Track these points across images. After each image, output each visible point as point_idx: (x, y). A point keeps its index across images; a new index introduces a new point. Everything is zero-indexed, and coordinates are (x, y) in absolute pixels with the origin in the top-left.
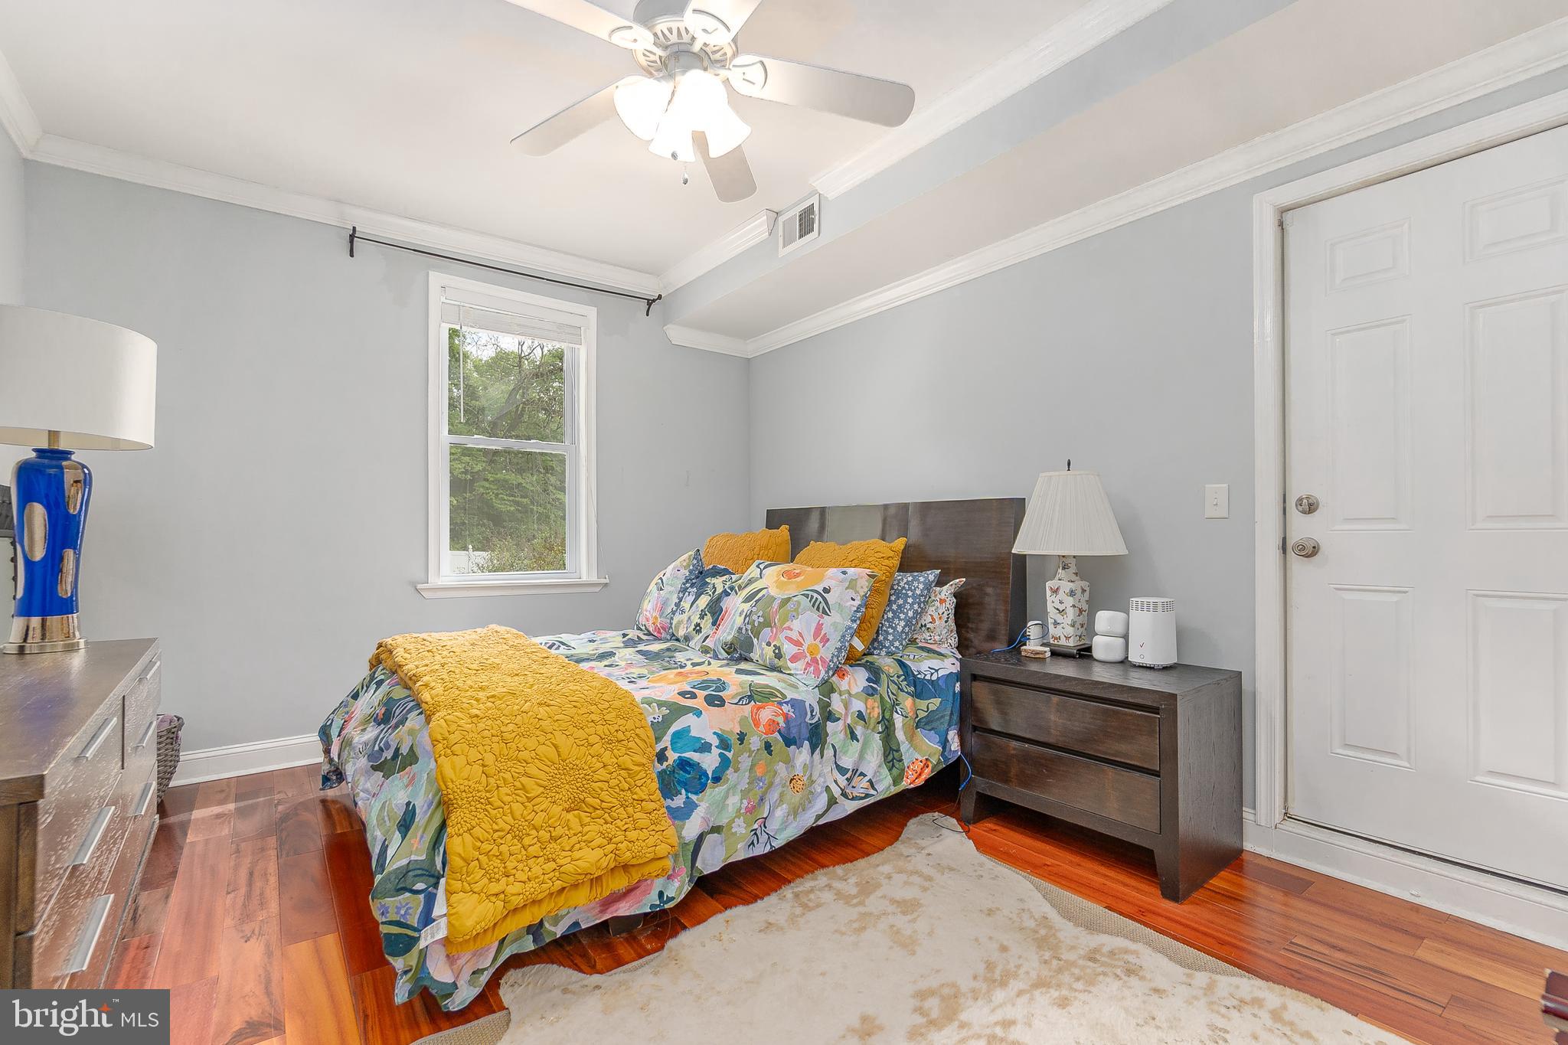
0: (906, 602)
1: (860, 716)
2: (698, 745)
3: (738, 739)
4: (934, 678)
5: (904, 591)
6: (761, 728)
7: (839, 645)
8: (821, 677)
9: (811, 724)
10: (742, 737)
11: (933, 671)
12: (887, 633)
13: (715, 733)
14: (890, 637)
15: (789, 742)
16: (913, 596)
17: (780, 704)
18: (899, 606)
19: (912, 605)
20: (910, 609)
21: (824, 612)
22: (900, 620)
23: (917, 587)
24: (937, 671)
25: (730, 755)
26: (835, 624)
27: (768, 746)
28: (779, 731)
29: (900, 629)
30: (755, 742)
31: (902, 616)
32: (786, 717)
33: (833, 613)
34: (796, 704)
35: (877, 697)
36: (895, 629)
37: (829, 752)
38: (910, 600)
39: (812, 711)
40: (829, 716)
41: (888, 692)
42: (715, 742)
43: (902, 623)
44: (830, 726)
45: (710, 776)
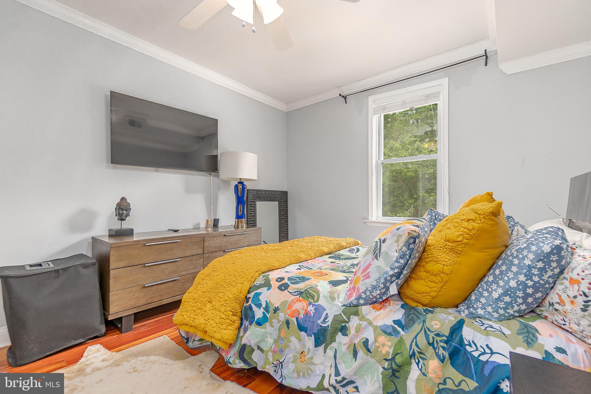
0: (509, 269)
1: (366, 343)
2: (258, 303)
3: (274, 310)
4: (483, 358)
5: (511, 258)
6: (289, 311)
7: (374, 283)
8: (350, 300)
9: (321, 326)
10: (276, 310)
11: (488, 351)
12: (481, 295)
13: (266, 301)
14: (483, 300)
15: (301, 328)
16: (519, 266)
17: (310, 304)
18: (501, 272)
19: (516, 274)
20: (513, 279)
21: (376, 257)
22: (498, 286)
23: (526, 256)
24: (492, 353)
25: (268, 316)
26: (378, 268)
27: (288, 323)
28: (297, 319)
29: (495, 295)
30: (282, 316)
31: (501, 283)
32: (307, 313)
33: (381, 259)
34: (319, 310)
35: (396, 340)
36: (490, 293)
37: (330, 353)
38: (514, 269)
39: (326, 318)
40: (344, 330)
41: (412, 341)
42: (264, 305)
43: (500, 291)
44: (339, 337)
45: (255, 320)
